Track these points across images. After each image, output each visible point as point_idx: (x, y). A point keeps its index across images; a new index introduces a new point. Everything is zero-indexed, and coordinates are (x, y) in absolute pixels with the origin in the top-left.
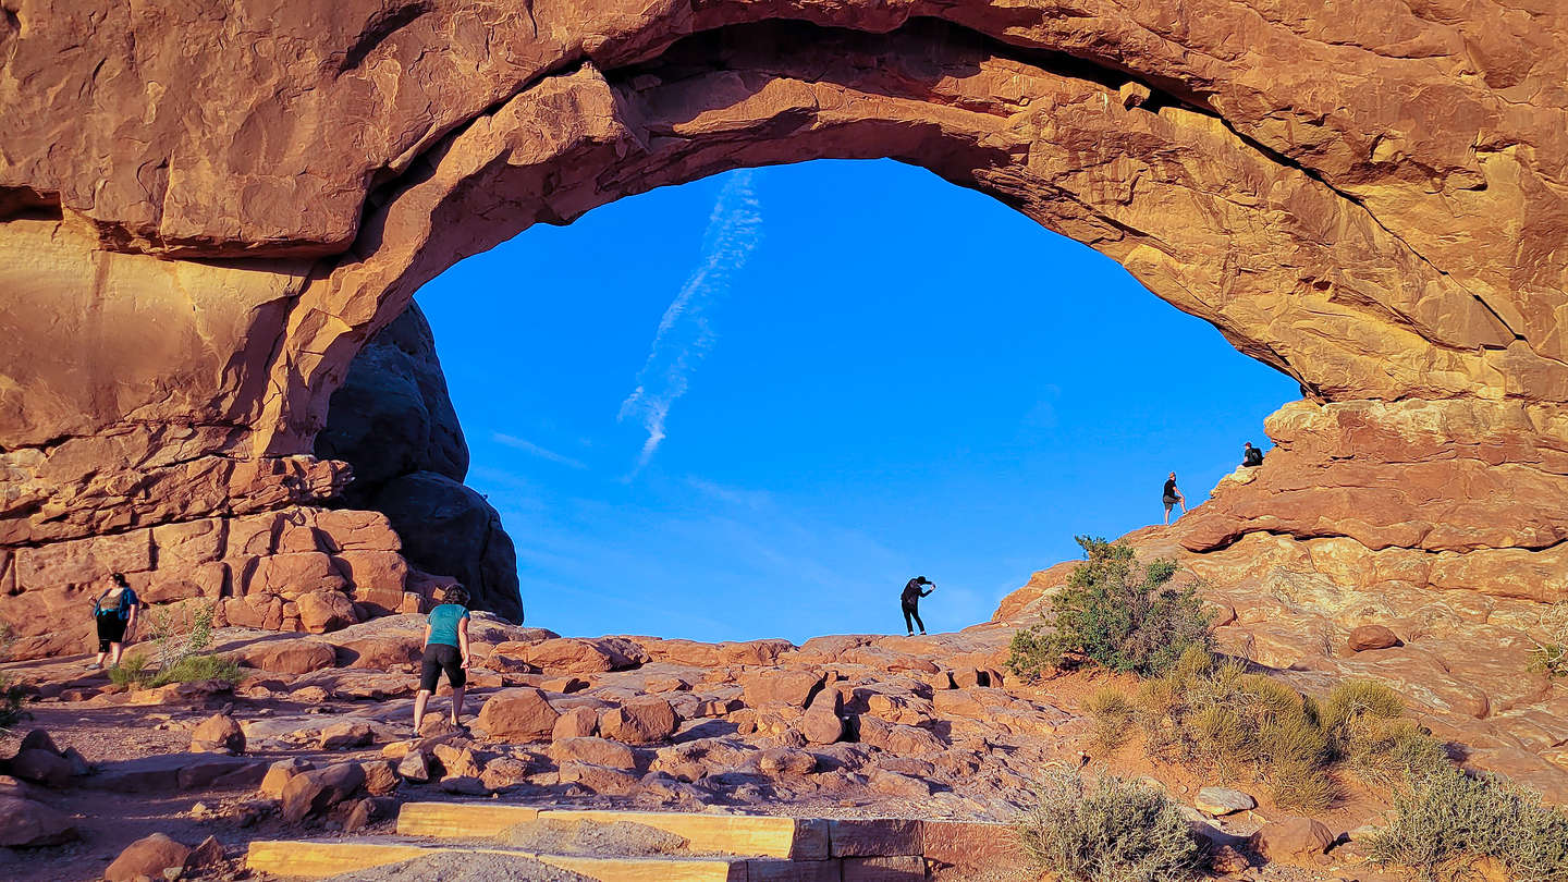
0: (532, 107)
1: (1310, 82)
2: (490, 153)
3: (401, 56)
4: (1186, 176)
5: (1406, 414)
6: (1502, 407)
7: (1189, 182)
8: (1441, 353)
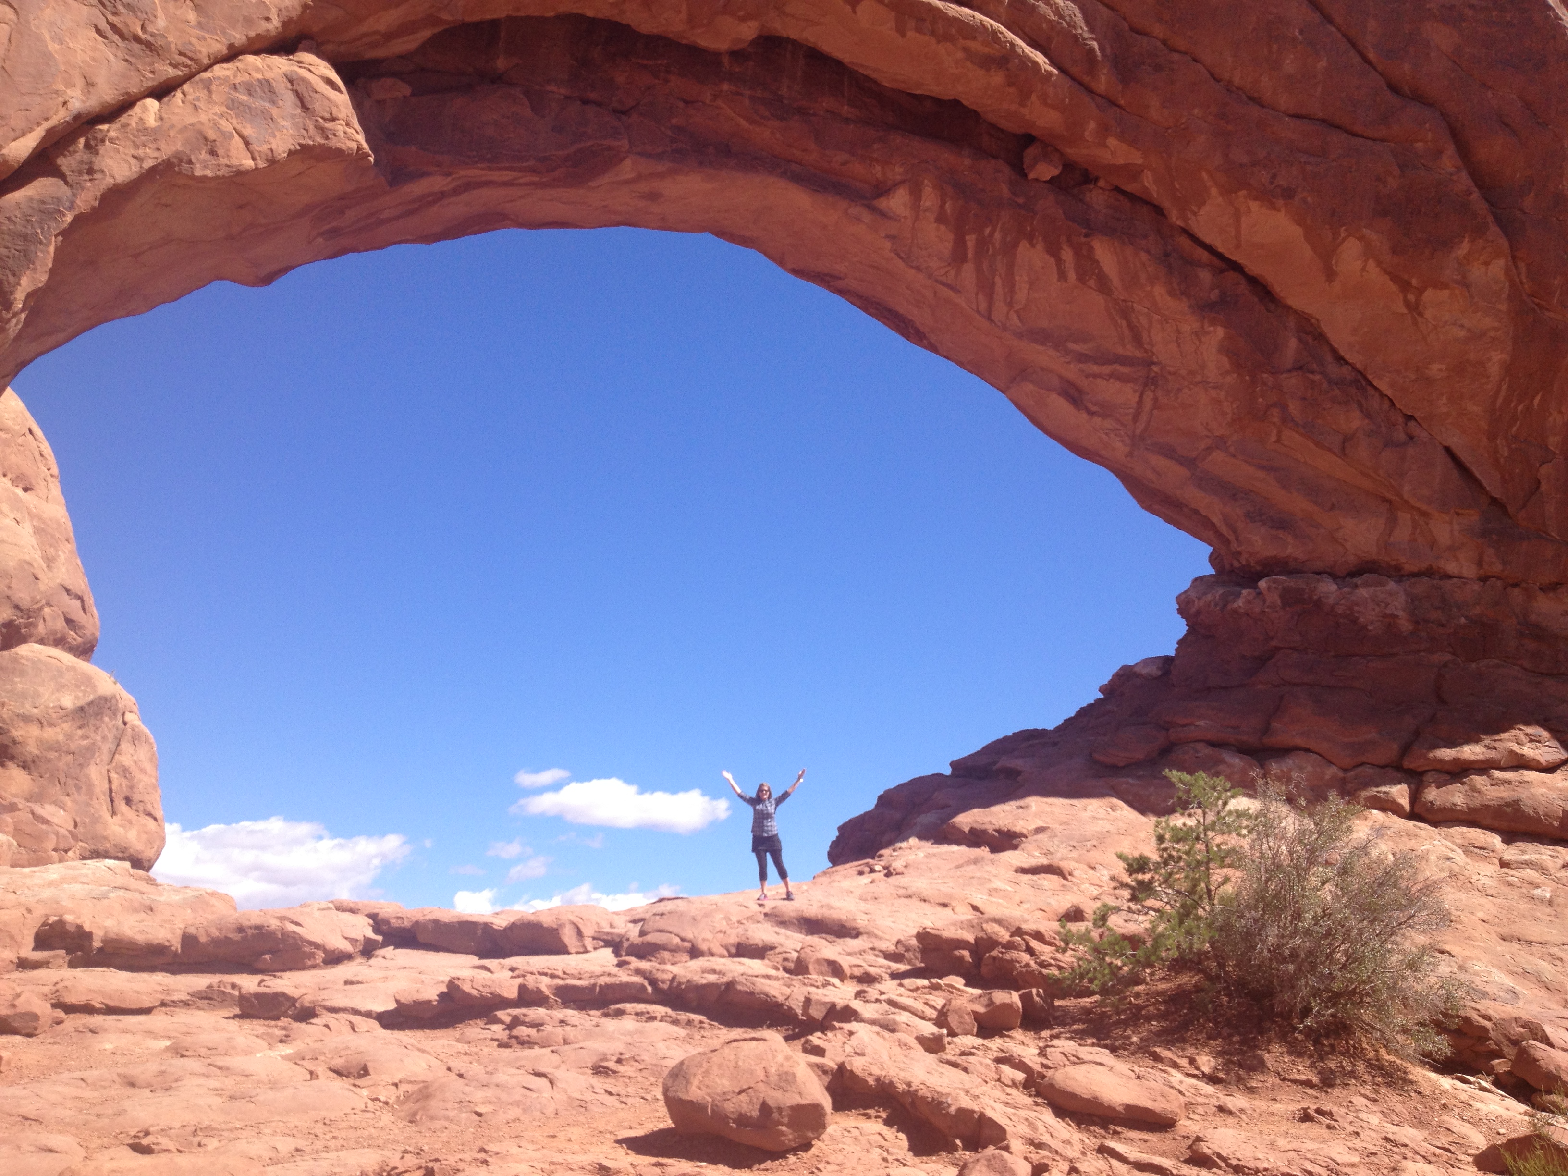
4: (1103, 277)
5: (1363, 593)
6: (1476, 587)
7: (1104, 285)
8: (1404, 518)
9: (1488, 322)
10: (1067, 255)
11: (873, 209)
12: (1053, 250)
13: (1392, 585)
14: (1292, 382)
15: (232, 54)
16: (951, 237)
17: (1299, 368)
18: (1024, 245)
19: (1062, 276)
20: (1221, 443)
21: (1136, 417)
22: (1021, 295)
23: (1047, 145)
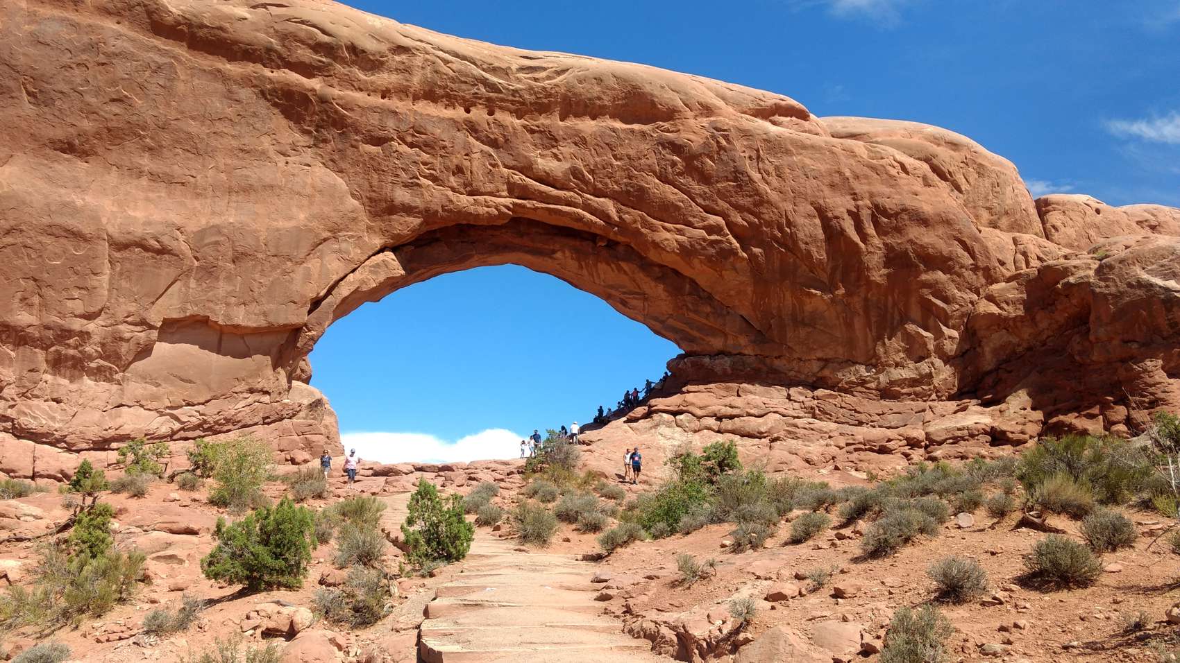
0: (367, 269)
1: (667, 239)
2: (353, 288)
3: (320, 257)
4: (625, 271)
5: (717, 361)
6: (754, 358)
7: (625, 273)
8: (730, 338)
9: (744, 279)
10: (613, 266)
11: (551, 258)
12: (610, 265)
13: (726, 359)
14: (688, 298)
15: (369, 258)
16: (577, 264)
17: (690, 294)
18: (599, 264)
19: (613, 270)
20: (671, 316)
21: (644, 310)
22: (602, 276)
23: (601, 236)
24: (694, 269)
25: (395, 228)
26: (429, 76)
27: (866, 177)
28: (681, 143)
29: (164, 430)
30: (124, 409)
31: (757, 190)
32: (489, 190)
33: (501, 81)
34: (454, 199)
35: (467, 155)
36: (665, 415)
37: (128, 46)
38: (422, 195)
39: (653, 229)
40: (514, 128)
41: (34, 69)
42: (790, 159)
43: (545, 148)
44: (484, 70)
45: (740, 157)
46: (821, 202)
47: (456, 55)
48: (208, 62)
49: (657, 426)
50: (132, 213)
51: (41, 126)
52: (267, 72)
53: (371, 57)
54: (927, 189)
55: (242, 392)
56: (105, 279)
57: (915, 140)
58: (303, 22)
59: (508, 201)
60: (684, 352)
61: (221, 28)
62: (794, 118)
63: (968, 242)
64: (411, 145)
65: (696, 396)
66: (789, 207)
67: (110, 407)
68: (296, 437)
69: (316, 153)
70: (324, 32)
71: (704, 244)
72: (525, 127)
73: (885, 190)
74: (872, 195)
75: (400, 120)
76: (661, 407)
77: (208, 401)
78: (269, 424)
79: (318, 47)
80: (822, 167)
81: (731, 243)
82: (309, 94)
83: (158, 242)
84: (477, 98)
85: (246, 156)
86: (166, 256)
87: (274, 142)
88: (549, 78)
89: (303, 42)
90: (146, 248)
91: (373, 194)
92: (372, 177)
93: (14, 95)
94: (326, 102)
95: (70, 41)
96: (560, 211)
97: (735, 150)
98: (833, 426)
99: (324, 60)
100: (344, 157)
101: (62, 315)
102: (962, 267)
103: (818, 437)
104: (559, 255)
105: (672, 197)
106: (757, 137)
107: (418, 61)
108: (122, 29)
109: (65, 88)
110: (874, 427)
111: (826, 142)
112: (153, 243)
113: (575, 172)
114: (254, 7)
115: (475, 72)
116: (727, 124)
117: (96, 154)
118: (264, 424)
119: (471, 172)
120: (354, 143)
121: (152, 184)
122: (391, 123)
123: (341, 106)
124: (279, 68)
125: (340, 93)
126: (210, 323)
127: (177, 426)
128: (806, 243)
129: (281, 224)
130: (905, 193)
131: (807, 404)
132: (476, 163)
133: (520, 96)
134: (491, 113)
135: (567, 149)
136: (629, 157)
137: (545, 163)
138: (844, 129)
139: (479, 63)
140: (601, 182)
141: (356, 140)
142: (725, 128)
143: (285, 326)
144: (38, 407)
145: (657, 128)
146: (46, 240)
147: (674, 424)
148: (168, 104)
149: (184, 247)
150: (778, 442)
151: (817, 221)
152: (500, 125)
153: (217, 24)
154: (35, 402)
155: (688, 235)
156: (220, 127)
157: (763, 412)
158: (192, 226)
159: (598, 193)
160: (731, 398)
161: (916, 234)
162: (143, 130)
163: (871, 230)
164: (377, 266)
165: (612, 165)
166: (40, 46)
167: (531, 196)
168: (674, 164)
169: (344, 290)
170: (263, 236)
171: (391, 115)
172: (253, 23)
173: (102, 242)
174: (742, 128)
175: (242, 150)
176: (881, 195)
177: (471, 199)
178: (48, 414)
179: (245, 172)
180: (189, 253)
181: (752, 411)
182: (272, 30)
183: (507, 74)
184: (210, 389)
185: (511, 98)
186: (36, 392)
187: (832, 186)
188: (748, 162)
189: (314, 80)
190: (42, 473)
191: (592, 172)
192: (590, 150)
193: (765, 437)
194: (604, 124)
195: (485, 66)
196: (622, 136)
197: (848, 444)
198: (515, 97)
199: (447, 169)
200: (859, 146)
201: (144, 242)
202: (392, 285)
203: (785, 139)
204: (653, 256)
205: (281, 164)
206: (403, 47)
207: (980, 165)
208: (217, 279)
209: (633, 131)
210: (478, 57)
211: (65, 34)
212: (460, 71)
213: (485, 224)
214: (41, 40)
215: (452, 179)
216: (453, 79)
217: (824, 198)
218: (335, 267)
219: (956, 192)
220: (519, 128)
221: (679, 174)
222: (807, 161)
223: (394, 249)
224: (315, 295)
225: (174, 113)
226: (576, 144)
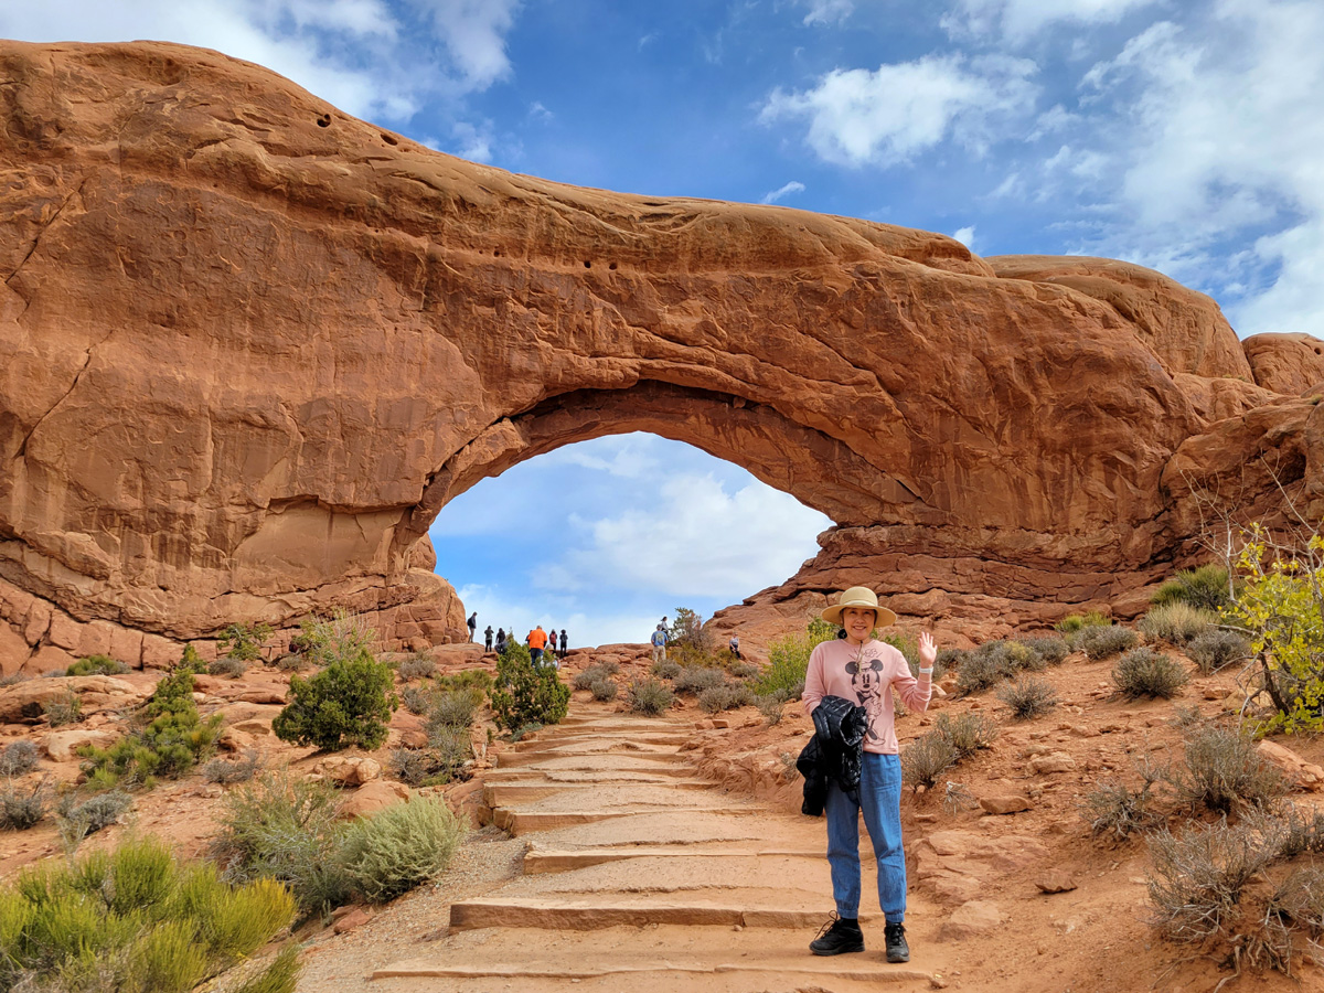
0: (484, 440)
1: (812, 398)
2: (470, 462)
3: (434, 429)
4: (766, 435)
5: (873, 533)
6: (913, 528)
7: (767, 437)
8: (886, 506)
9: (901, 439)
10: (752, 429)
11: (683, 422)
12: (749, 429)
13: (884, 530)
14: (837, 463)
15: (486, 429)
16: (713, 429)
17: (841, 459)
18: (737, 428)
19: (753, 436)
20: (819, 484)
21: (788, 477)
22: (742, 443)
23: (739, 397)
24: (843, 430)
25: (513, 396)
26: (545, 228)
27: (1036, 320)
28: (823, 291)
29: (275, 617)
30: (233, 596)
31: (912, 340)
32: (613, 350)
33: (623, 231)
34: (576, 362)
35: (588, 313)
36: (816, 595)
37: (226, 210)
38: (541, 358)
39: (795, 386)
40: (638, 282)
41: (131, 239)
42: (947, 303)
43: (674, 302)
44: (604, 220)
45: (891, 304)
46: (985, 350)
47: (574, 205)
48: (309, 223)
49: (805, 607)
50: (234, 388)
51: (140, 299)
52: (371, 232)
53: (482, 211)
54: (1109, 331)
55: (355, 576)
56: (209, 458)
57: (1095, 277)
58: (407, 176)
59: (635, 363)
60: (835, 524)
61: (321, 187)
62: (953, 259)
63: (1158, 389)
64: (528, 306)
65: (848, 573)
66: (948, 358)
67: (218, 594)
68: (414, 623)
69: (426, 318)
70: (430, 185)
71: (854, 402)
72: (649, 279)
73: (1060, 334)
74: (1043, 340)
75: (515, 279)
76: (809, 585)
77: (321, 586)
78: (383, 609)
79: (424, 201)
80: (986, 312)
81: (884, 400)
82: (416, 254)
83: (262, 417)
84: (597, 250)
85: (352, 322)
86: (271, 431)
87: (382, 307)
88: (676, 225)
89: (409, 198)
90: (250, 424)
91: (489, 360)
92: (487, 341)
93: (111, 266)
94: (435, 261)
95: (167, 207)
96: (691, 370)
97: (885, 296)
98: (1006, 602)
99: (431, 216)
100: (456, 321)
101: (166, 497)
102: (1152, 418)
103: (988, 614)
104: (693, 419)
105: (816, 351)
106: (910, 280)
107: (531, 214)
108: (221, 192)
109: (163, 258)
110: (1052, 601)
111: (988, 283)
112: (256, 418)
113: (706, 327)
114: (355, 162)
115: (594, 223)
116: (876, 267)
117: (196, 326)
118: (380, 609)
119: (593, 332)
120: (467, 305)
121: (254, 355)
122: (505, 282)
123: (451, 265)
124: (384, 226)
125: (450, 251)
126: (320, 503)
127: (289, 613)
128: (969, 397)
129: (391, 394)
130: (1081, 337)
131: (975, 578)
132: (598, 323)
133: (644, 247)
134: (613, 267)
135: (695, 303)
136: (766, 308)
137: (672, 319)
138: (1011, 269)
139: (598, 212)
140: (736, 337)
141: (469, 303)
142: (874, 272)
143: (399, 504)
144: (146, 595)
145: (797, 275)
146: (146, 418)
147: (825, 603)
148: (268, 270)
149: (289, 422)
150: (942, 621)
151: (981, 372)
152: (625, 281)
153: (316, 182)
154: (142, 590)
155: (835, 392)
156: (323, 293)
157: (925, 589)
158: (297, 401)
159: (734, 349)
160: (889, 574)
161: (1096, 382)
162: (243, 299)
163: (1042, 380)
164: (495, 437)
165: (748, 318)
166: (136, 215)
167: (659, 355)
168: (817, 314)
169: (461, 465)
170: (372, 407)
171: (506, 274)
172: (354, 179)
173: (204, 419)
174: (892, 271)
175: (348, 317)
176: (1054, 340)
177: (594, 361)
178: (156, 603)
179: (351, 340)
180: (295, 428)
181: (912, 587)
182: (374, 186)
183: (630, 223)
184: (322, 574)
185: (634, 249)
186: (142, 579)
187: (997, 332)
188: (900, 309)
189: (422, 238)
190: (151, 663)
191: (726, 326)
192: (723, 303)
193: (927, 616)
194: (737, 274)
195: (605, 216)
196: (758, 286)
197: (1022, 622)
198: (638, 247)
199: (568, 330)
200: (1027, 287)
201: (247, 418)
202: (512, 457)
203: (942, 282)
204: (797, 416)
205: (391, 331)
206: (515, 199)
207: (1176, 303)
208: (326, 455)
209: (769, 280)
210: (598, 206)
211: (161, 199)
212: (578, 222)
213: (610, 387)
214: (137, 208)
215: (572, 340)
216: (571, 231)
217: (989, 346)
218: (451, 442)
219: (1145, 334)
220: (644, 282)
221: (825, 325)
222: (968, 305)
223: (514, 419)
224: (429, 471)
225: (274, 278)
226: (706, 296)
